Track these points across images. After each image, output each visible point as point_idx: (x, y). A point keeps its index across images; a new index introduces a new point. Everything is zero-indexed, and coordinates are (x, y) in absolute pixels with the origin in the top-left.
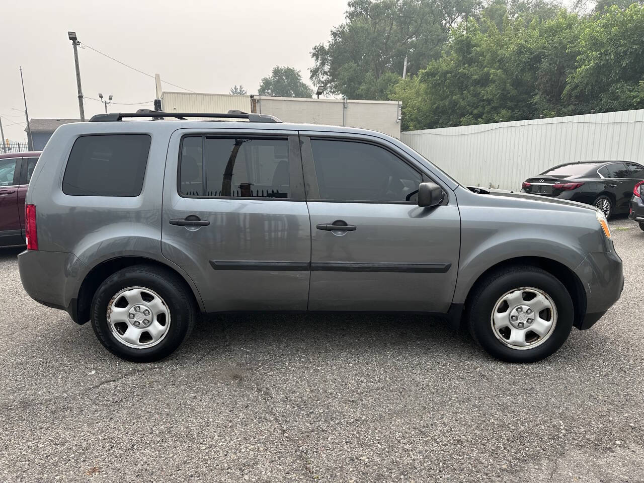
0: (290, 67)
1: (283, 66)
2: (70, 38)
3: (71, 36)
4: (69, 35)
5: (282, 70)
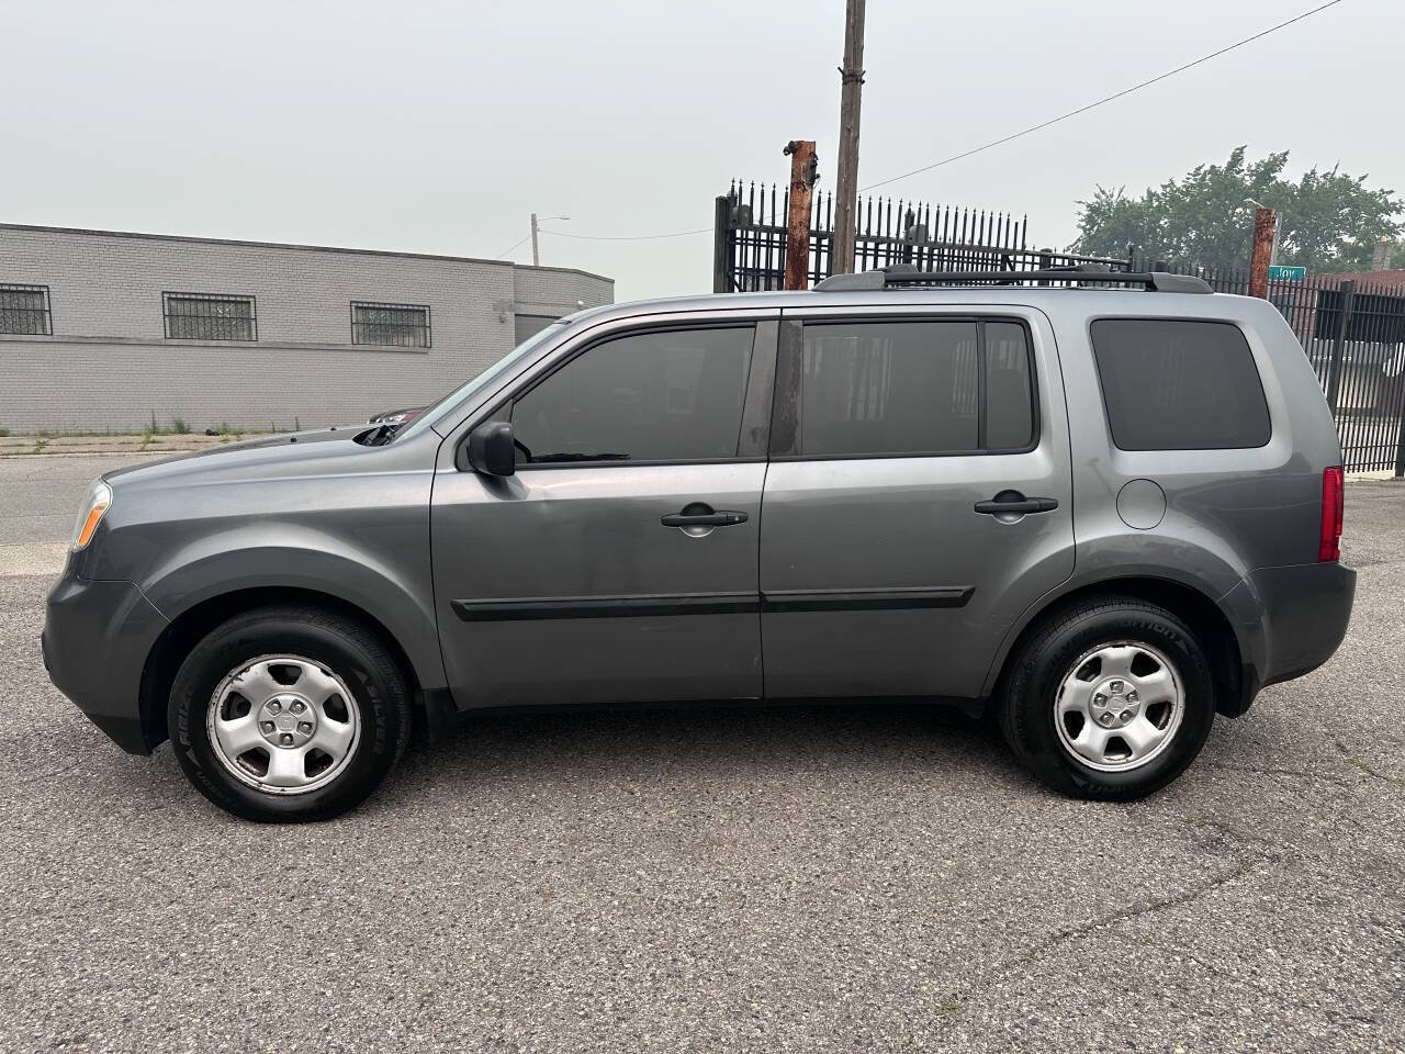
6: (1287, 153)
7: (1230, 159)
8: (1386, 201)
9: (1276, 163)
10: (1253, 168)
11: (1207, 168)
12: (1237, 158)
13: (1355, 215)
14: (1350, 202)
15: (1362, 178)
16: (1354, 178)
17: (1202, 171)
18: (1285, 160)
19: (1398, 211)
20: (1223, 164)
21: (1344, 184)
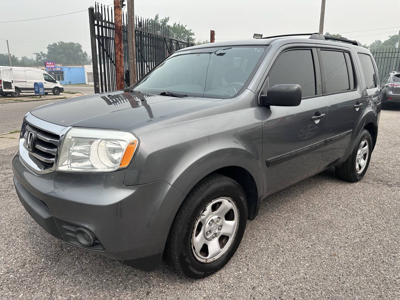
6: (169, 17)
7: (155, 18)
8: (191, 32)
9: (166, 20)
10: (161, 20)
11: (150, 19)
12: (157, 17)
13: (184, 35)
14: (184, 32)
15: (186, 26)
16: (184, 26)
17: (149, 20)
18: (169, 19)
19: (194, 35)
20: (154, 19)
21: (183, 28)
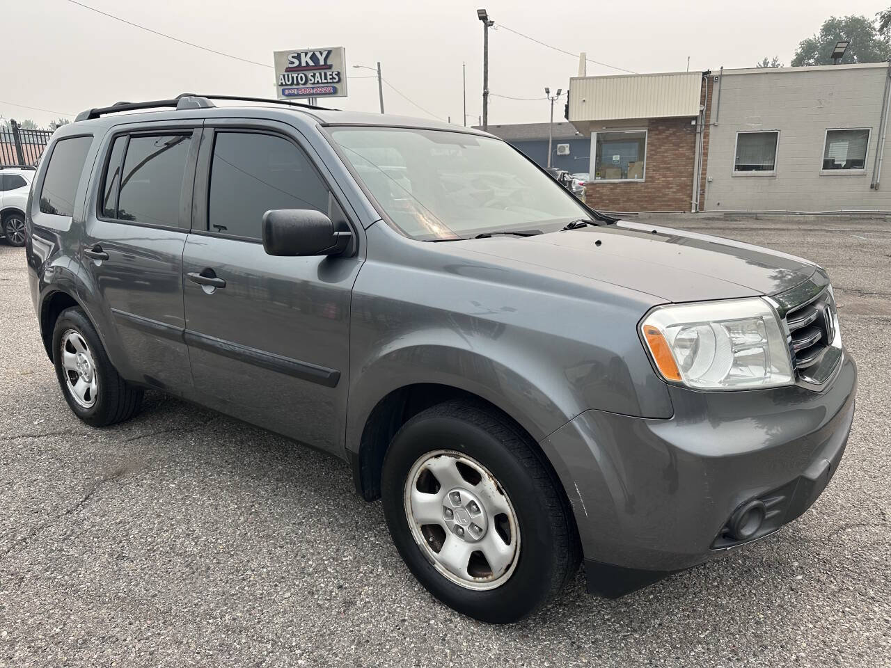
0: (857, 16)
1: (842, 15)
2: (480, 18)
3: (481, 15)
4: (479, 14)
5: (840, 22)
